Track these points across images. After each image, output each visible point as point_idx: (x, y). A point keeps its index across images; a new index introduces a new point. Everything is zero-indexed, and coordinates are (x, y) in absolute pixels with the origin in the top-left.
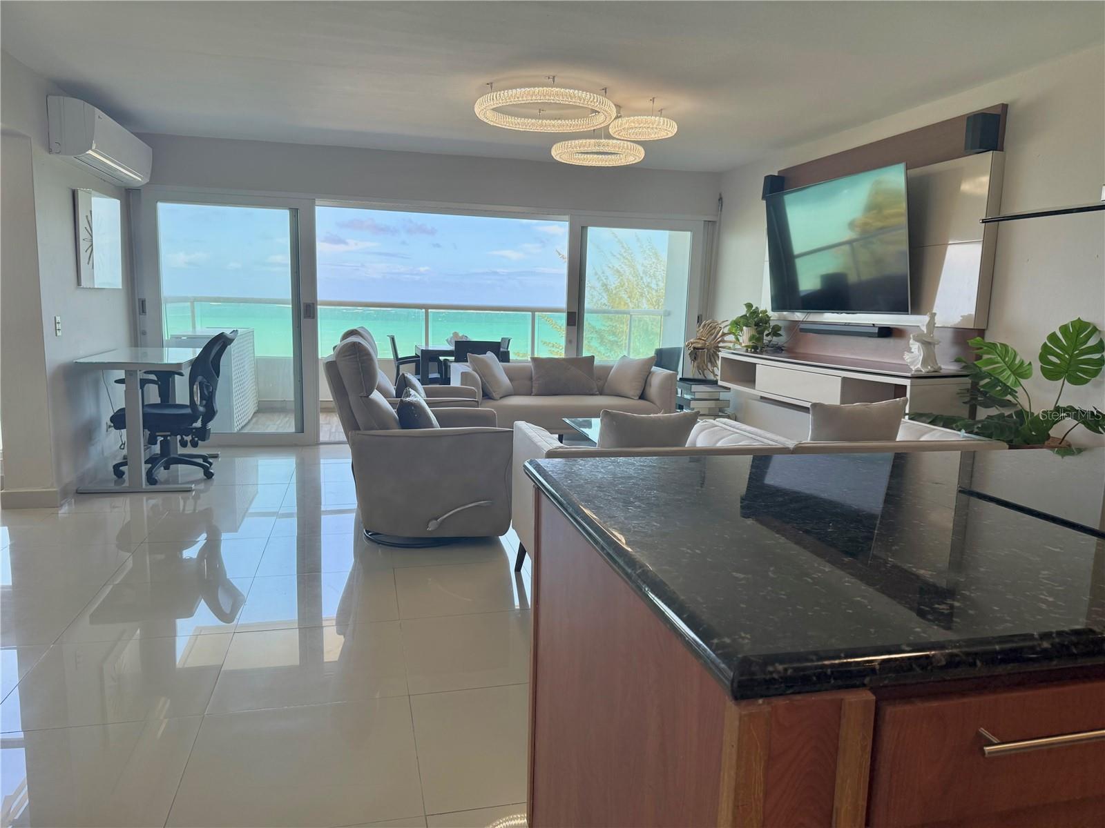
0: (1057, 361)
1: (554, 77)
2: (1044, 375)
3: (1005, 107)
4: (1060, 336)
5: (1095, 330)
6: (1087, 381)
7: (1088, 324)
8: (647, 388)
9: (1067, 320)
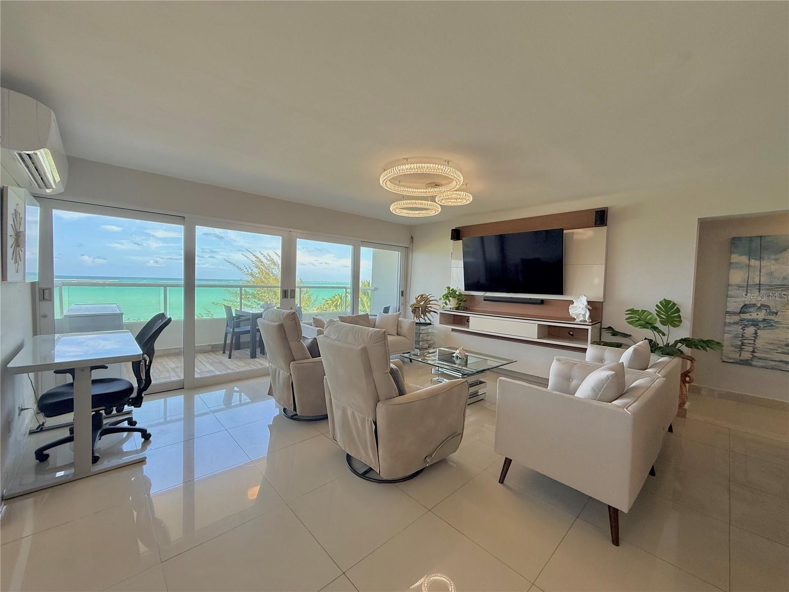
0: (665, 317)
1: (448, 162)
2: (661, 323)
3: (607, 208)
4: (661, 306)
5: (674, 304)
6: (679, 326)
7: (670, 302)
8: (399, 329)
9: (662, 299)
